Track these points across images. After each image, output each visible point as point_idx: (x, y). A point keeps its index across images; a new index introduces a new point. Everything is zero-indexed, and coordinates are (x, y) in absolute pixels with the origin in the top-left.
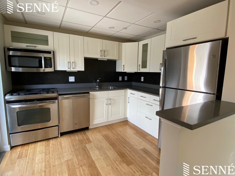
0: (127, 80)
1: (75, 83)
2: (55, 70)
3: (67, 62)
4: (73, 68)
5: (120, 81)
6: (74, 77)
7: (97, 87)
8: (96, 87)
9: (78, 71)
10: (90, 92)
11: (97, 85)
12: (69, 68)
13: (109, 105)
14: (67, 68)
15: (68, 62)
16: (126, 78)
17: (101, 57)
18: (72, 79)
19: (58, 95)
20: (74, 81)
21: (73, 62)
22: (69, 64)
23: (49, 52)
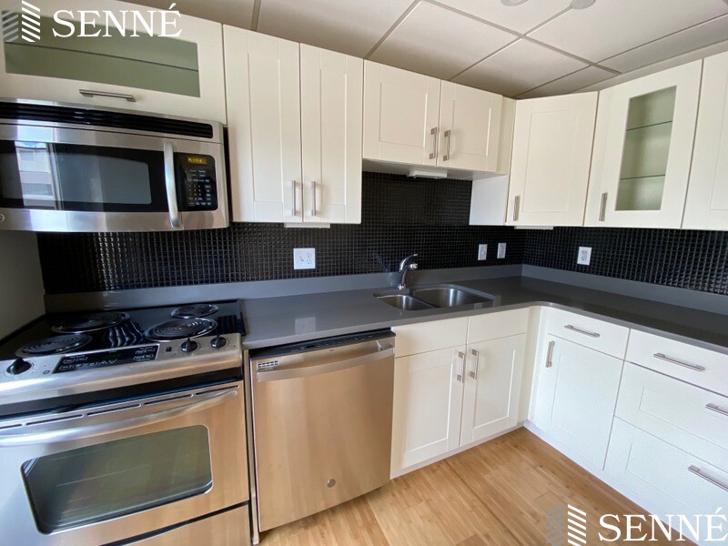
0: (503, 256)
1: (318, 275)
2: (235, 220)
3: (290, 184)
4: (315, 213)
5: (482, 263)
6: (312, 251)
7: (400, 287)
8: (396, 288)
9: (332, 225)
10: (393, 329)
11: (400, 282)
12: (295, 213)
13: (468, 378)
14: (289, 212)
15: (295, 184)
16: (501, 251)
17: (432, 163)
18: (304, 258)
19: (246, 352)
20: (312, 266)
21: (315, 185)
22: (298, 191)
23: (203, 130)
